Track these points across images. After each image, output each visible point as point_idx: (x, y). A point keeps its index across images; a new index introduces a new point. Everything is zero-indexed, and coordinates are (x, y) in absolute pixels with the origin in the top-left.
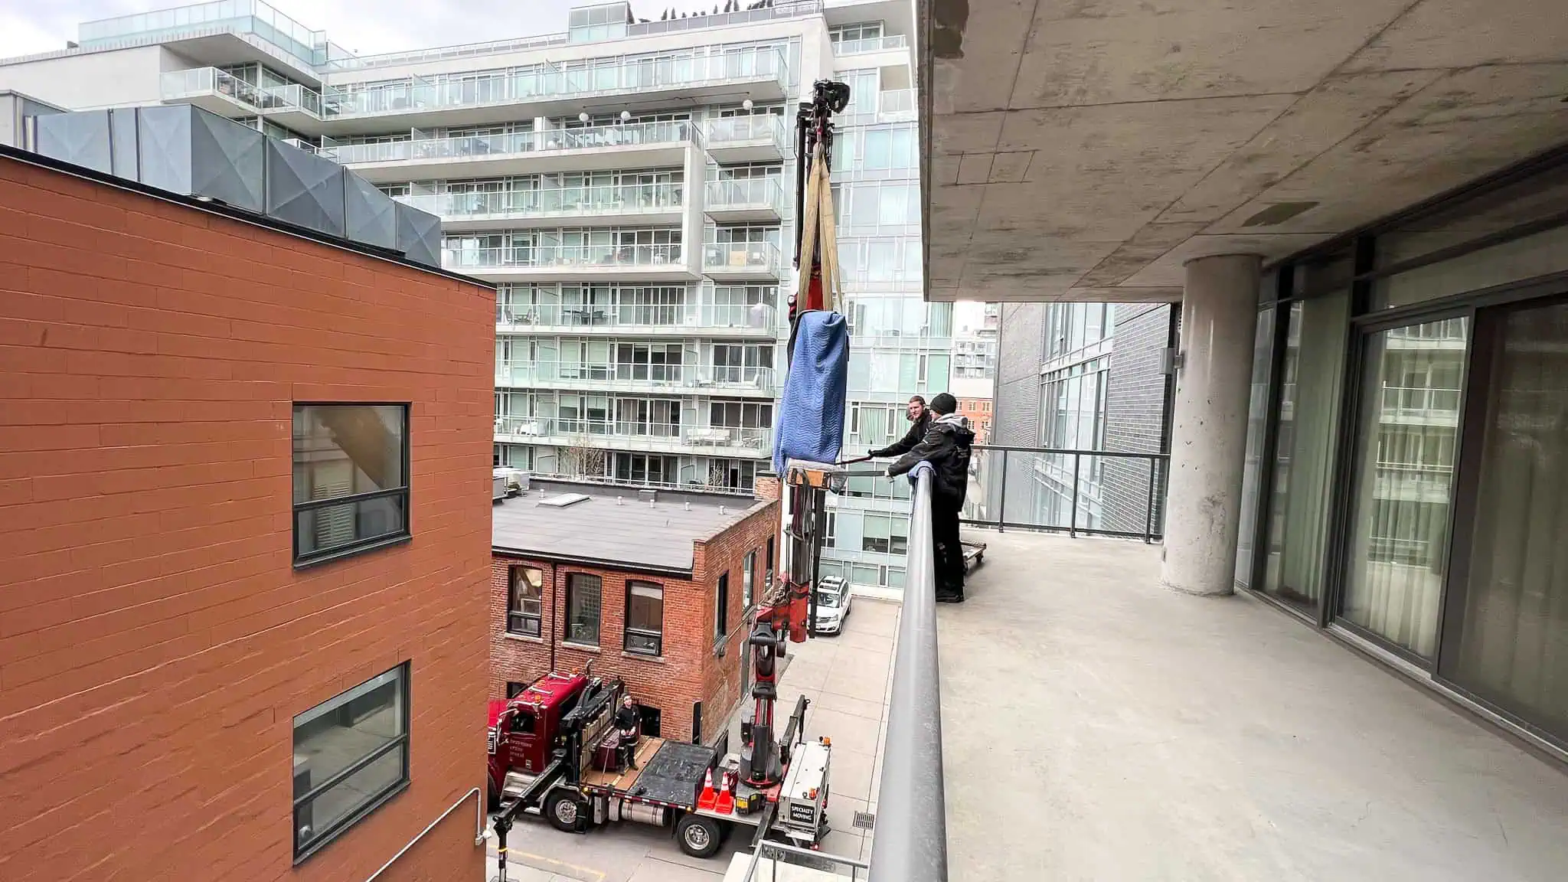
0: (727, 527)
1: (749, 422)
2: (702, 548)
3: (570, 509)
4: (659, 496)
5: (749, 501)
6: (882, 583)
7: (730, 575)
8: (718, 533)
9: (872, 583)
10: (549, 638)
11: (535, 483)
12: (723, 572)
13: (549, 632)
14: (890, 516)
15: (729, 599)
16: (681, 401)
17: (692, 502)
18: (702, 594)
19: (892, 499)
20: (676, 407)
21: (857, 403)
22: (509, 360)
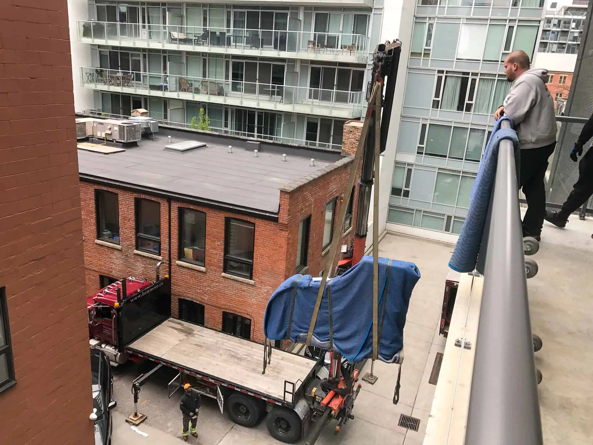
0: (311, 179)
1: (343, 85)
2: (287, 196)
3: (189, 154)
4: (262, 147)
5: (335, 156)
6: (447, 229)
7: (313, 219)
8: (302, 184)
9: (437, 228)
10: (167, 258)
11: (164, 131)
12: (306, 216)
13: (167, 252)
14: (461, 174)
15: (311, 239)
16: (286, 64)
17: (288, 154)
18: (285, 234)
19: (464, 160)
20: (281, 69)
21: (442, 72)
22: (146, 24)
